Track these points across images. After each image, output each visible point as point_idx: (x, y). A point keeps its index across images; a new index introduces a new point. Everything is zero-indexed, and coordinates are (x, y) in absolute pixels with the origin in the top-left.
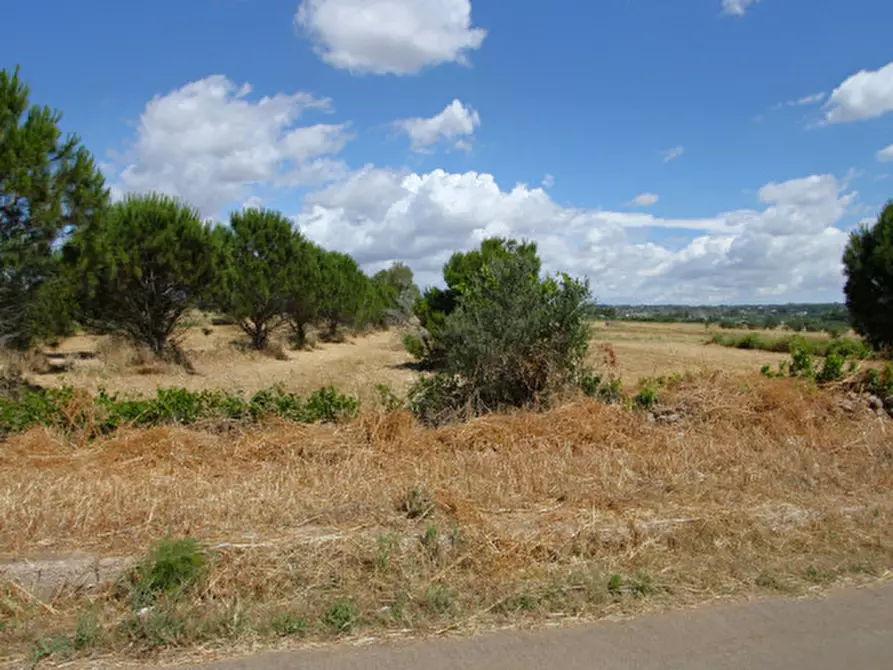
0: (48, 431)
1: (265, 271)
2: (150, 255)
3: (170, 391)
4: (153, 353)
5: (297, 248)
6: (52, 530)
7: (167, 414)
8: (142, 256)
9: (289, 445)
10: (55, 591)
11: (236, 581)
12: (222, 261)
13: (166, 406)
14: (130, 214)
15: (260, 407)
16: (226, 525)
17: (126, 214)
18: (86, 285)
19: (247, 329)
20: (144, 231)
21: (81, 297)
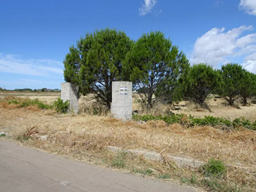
0: (178, 125)
1: (233, 82)
2: (199, 79)
3: (208, 117)
4: (200, 106)
5: (244, 74)
6: (182, 150)
7: (208, 123)
8: (197, 80)
9: (248, 137)
10: (184, 166)
11: (235, 177)
12: (219, 79)
13: (207, 121)
14: (194, 69)
15: (236, 123)
16: (230, 159)
17: (193, 69)
18: (185, 88)
19: (227, 99)
20: (198, 73)
21: (183, 91)
